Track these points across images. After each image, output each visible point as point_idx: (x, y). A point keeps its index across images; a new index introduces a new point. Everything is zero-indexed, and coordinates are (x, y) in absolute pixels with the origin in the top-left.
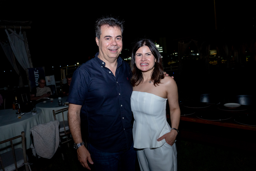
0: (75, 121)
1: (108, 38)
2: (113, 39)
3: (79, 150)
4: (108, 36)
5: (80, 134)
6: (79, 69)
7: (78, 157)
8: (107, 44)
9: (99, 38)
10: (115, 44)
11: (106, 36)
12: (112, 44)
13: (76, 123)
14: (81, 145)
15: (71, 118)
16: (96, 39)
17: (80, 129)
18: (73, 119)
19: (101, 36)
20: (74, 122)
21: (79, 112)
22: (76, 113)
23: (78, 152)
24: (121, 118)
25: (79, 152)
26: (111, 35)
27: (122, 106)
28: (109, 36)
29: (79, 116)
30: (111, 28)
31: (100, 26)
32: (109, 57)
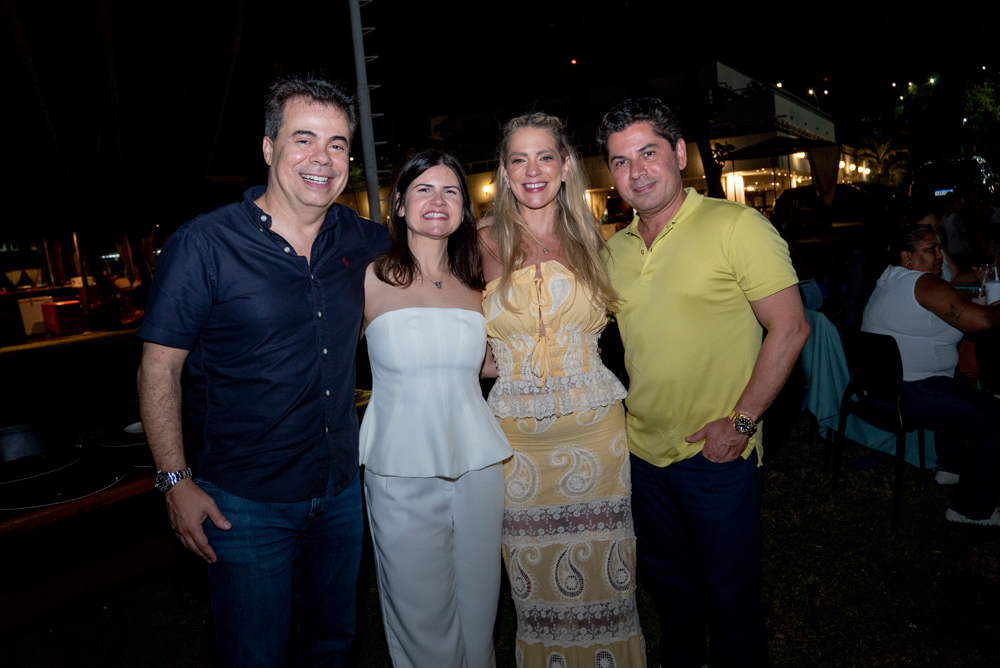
0: (166, 399)
1: (305, 137)
2: (321, 143)
3: (171, 494)
4: (304, 132)
5: (180, 442)
6: (186, 231)
7: (172, 516)
8: (299, 157)
9: (274, 137)
10: (323, 159)
11: (299, 132)
12: (313, 159)
13: (168, 405)
14: (182, 478)
15: (152, 388)
16: (265, 141)
17: (179, 425)
18: (157, 391)
19: (282, 131)
20: (164, 402)
21: (179, 370)
22: (168, 372)
23: (168, 499)
24: (321, 393)
25: (172, 499)
26: (314, 131)
27: (325, 351)
28: (309, 133)
29: (179, 383)
30: (317, 106)
31: (282, 99)
32: (300, 201)
